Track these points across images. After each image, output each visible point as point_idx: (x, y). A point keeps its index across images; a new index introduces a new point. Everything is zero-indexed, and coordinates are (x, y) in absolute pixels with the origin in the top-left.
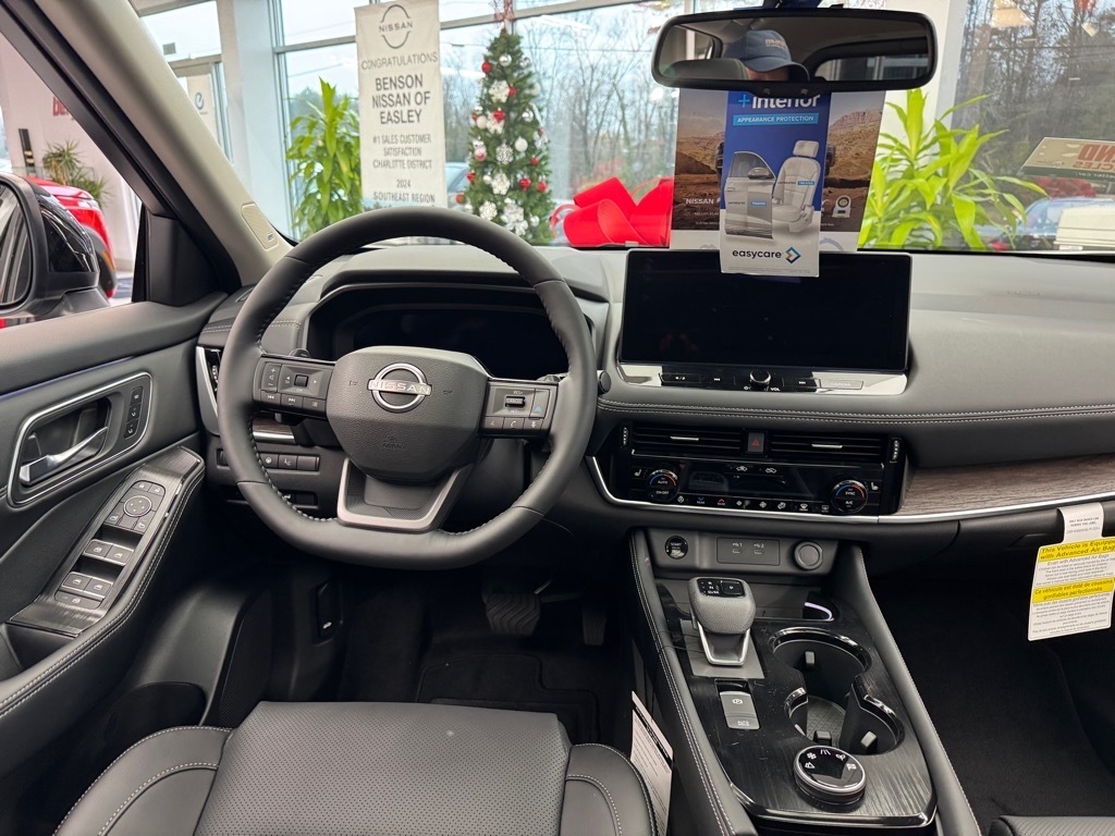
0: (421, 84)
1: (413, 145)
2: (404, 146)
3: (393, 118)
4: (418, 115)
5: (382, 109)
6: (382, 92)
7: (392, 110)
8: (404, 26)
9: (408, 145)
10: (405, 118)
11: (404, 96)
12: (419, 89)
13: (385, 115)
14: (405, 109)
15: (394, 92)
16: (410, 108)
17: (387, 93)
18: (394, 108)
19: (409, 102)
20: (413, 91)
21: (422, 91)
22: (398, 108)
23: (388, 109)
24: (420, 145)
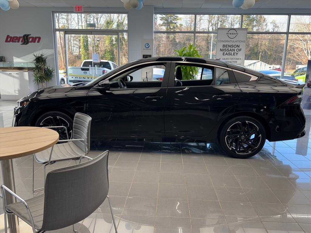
0: (239, 47)
1: (234, 60)
2: (231, 60)
3: (228, 54)
4: (237, 54)
5: (224, 52)
6: (225, 48)
7: (228, 52)
8: (235, 34)
9: (232, 60)
10: (232, 54)
11: (233, 49)
12: (238, 48)
13: (225, 53)
14: (233, 52)
15: (230, 48)
16: (234, 52)
17: (227, 48)
18: (229, 52)
19: (234, 51)
20: (236, 49)
21: (239, 48)
22: (231, 52)
23: (227, 52)
24: (236, 60)
